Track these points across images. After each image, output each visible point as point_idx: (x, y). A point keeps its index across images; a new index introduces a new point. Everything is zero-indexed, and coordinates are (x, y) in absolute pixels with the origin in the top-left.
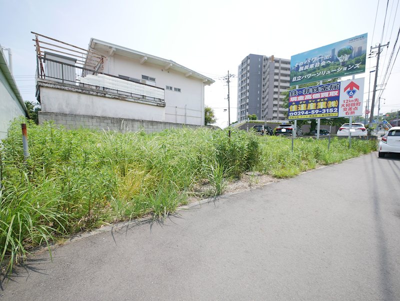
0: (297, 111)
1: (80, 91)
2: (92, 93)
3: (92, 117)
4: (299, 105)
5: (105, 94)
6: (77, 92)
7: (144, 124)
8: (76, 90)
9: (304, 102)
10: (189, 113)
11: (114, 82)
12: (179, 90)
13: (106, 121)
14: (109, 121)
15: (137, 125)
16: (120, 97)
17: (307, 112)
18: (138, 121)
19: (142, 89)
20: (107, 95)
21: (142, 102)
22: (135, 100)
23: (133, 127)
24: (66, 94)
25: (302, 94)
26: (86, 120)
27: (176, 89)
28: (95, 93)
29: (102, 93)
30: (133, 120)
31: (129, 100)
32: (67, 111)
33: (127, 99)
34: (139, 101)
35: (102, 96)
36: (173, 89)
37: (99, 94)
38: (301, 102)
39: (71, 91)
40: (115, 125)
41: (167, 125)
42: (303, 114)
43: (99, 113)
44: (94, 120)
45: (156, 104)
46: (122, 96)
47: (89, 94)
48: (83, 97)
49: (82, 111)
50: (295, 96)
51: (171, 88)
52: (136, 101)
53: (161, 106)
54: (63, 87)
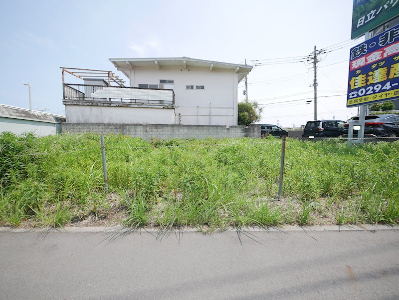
0: (365, 87)
1: (90, 104)
2: (99, 104)
3: (99, 125)
4: (370, 73)
5: (110, 104)
6: (88, 105)
7: (148, 128)
8: (87, 104)
9: (382, 63)
10: (214, 112)
11: (119, 92)
12: (202, 87)
13: (110, 127)
14: (113, 127)
15: (139, 129)
16: (123, 105)
17: (389, 83)
18: (141, 125)
19: (146, 94)
20: (112, 105)
21: (146, 106)
22: (138, 105)
23: (135, 131)
24: (82, 108)
25: (377, 48)
26: (94, 127)
27: (198, 87)
28: (102, 105)
29: (108, 104)
30: (136, 125)
31: (133, 106)
32: (82, 121)
33: (130, 106)
34: (143, 106)
35: (108, 106)
36: (195, 87)
37: (105, 105)
38: (374, 66)
39: (84, 105)
40: (118, 130)
41: (175, 128)
42: (378, 90)
43: (106, 121)
44: (101, 127)
45: (162, 107)
46: (126, 103)
47: (97, 106)
48: (94, 108)
49: (93, 120)
50: (362, 56)
51: (192, 87)
52: (140, 106)
53: (168, 108)
54: (78, 103)
